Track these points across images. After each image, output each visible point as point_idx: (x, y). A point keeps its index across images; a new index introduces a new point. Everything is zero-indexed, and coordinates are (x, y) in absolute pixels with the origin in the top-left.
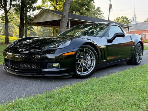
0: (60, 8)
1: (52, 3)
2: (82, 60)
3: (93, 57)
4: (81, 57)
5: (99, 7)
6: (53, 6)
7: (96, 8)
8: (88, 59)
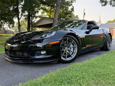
0: (53, 16)
1: (48, 13)
2: (66, 48)
3: (75, 45)
4: (65, 45)
5: (77, 15)
6: (48, 15)
7: (75, 16)
8: (71, 46)
